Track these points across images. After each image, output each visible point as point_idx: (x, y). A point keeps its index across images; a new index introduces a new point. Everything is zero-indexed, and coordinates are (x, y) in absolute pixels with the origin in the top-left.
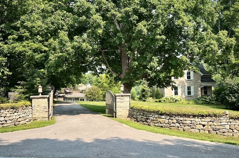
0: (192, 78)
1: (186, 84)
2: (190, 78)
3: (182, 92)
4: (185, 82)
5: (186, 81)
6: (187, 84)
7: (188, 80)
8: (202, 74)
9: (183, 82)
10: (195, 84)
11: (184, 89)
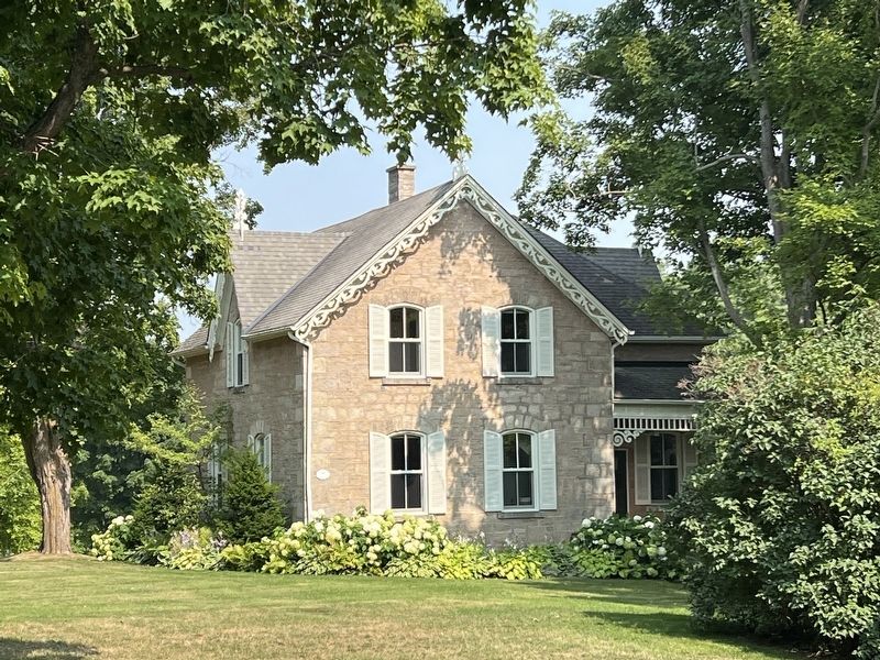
0: (542, 361)
1: (489, 414)
2: (524, 366)
3: (461, 481)
4: (484, 397)
5: (492, 390)
6: (504, 416)
7: (511, 382)
8: (626, 334)
9: (467, 390)
10: (567, 409)
11: (478, 452)
